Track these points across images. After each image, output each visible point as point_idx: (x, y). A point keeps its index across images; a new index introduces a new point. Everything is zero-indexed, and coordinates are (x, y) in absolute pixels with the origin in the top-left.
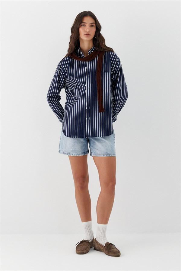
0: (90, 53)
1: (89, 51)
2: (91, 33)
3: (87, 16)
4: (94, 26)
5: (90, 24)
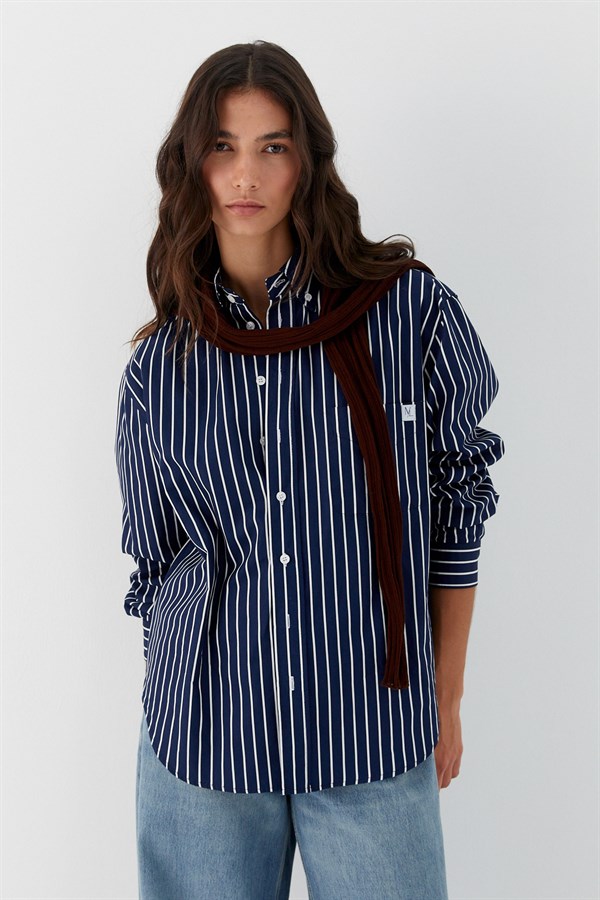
0: (276, 291)
1: (270, 281)
2: (263, 198)
3: (242, 92)
4: (286, 149)
5: (257, 140)
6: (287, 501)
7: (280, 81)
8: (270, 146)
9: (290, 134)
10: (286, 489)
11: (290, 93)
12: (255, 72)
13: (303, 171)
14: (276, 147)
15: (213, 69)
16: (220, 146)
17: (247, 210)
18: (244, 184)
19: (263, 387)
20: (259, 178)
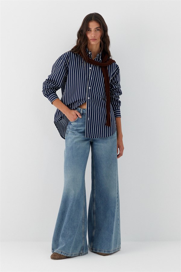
2: (96, 38)
3: (92, 21)
4: (99, 30)
5: (95, 29)
6: (91, 89)
7: (98, 19)
8: (97, 29)
9: (100, 28)
10: (91, 87)
11: (100, 21)
12: (94, 18)
13: (103, 34)
14: (98, 30)
15: (87, 18)
16: (89, 30)
17: (94, 40)
18: (93, 36)
19: (90, 69)
20: (95, 35)
